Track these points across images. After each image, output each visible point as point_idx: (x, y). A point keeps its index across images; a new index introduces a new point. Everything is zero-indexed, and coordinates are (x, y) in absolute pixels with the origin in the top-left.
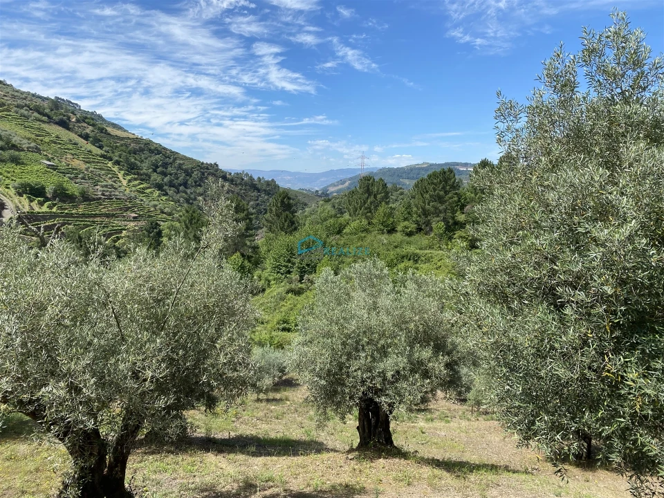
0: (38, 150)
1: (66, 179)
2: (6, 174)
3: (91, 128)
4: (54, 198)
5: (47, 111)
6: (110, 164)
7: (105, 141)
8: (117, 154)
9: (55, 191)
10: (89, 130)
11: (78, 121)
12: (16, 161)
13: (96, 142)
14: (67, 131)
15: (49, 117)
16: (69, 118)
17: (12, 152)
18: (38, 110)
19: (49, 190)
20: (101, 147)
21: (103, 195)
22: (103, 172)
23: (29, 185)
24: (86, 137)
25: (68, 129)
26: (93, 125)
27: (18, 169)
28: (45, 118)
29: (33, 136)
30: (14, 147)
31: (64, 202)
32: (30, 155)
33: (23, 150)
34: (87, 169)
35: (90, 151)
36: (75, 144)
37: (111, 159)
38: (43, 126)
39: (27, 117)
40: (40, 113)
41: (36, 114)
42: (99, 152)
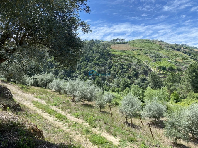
0: (168, 58)
1: (173, 64)
2: (156, 64)
3: (188, 50)
4: (169, 70)
5: (174, 47)
6: (192, 60)
7: (192, 53)
8: (196, 57)
9: (169, 68)
10: (187, 51)
11: (184, 49)
12: (160, 60)
13: (189, 54)
14: (179, 52)
15: (174, 48)
16: (181, 48)
17: (159, 58)
18: (171, 47)
19: (167, 68)
20: (190, 55)
21: (185, 69)
22: (189, 63)
23: (161, 66)
24: (185, 53)
25: (180, 51)
26: (189, 49)
27: (160, 63)
28: (173, 49)
29: (168, 54)
30: (161, 57)
31: (172, 71)
32: (165, 59)
33: (163, 58)
34: (183, 62)
35: (186, 57)
36: (181, 55)
37: (193, 59)
38: (172, 51)
39: (167, 49)
40: (172, 48)
41: (170, 48)
42: (189, 57)
